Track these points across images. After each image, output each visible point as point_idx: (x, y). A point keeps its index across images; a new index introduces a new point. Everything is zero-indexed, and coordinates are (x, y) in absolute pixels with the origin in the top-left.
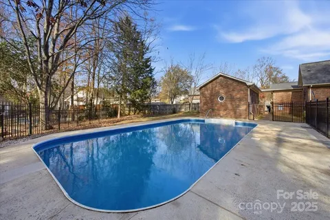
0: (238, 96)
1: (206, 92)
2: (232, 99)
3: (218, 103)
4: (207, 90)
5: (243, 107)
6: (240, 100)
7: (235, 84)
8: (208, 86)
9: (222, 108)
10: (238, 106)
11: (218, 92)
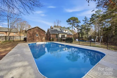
0: (42, 35)
1: (31, 32)
2: (41, 36)
3: (36, 37)
4: (31, 31)
5: (44, 38)
6: (43, 36)
7: (42, 31)
8: (31, 30)
9: (37, 39)
10: (43, 38)
11: (36, 33)
